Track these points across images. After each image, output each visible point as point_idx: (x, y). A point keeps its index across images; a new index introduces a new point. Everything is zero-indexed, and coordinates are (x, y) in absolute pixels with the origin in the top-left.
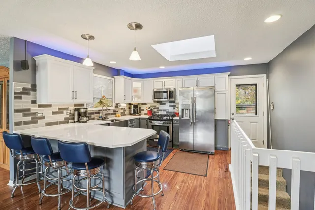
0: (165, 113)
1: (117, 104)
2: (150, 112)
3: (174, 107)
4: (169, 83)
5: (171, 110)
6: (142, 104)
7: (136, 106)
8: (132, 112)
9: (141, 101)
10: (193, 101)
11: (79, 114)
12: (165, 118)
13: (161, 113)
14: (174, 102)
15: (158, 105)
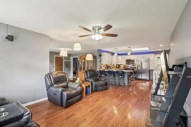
0: (130, 68)
1: (113, 65)
2: (124, 67)
3: (134, 66)
4: (132, 57)
5: (132, 66)
6: (121, 65)
7: (119, 65)
8: (118, 67)
9: (121, 63)
10: (141, 63)
11: (108, 67)
12: (131, 69)
13: (128, 68)
14: (134, 64)
15: (127, 65)
